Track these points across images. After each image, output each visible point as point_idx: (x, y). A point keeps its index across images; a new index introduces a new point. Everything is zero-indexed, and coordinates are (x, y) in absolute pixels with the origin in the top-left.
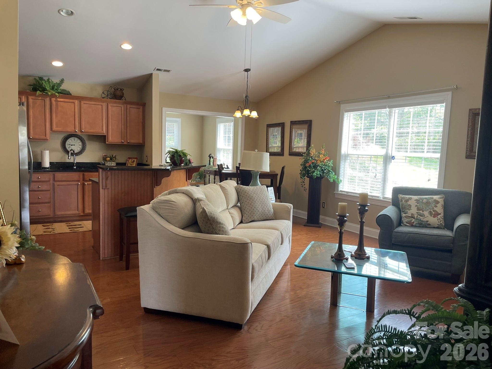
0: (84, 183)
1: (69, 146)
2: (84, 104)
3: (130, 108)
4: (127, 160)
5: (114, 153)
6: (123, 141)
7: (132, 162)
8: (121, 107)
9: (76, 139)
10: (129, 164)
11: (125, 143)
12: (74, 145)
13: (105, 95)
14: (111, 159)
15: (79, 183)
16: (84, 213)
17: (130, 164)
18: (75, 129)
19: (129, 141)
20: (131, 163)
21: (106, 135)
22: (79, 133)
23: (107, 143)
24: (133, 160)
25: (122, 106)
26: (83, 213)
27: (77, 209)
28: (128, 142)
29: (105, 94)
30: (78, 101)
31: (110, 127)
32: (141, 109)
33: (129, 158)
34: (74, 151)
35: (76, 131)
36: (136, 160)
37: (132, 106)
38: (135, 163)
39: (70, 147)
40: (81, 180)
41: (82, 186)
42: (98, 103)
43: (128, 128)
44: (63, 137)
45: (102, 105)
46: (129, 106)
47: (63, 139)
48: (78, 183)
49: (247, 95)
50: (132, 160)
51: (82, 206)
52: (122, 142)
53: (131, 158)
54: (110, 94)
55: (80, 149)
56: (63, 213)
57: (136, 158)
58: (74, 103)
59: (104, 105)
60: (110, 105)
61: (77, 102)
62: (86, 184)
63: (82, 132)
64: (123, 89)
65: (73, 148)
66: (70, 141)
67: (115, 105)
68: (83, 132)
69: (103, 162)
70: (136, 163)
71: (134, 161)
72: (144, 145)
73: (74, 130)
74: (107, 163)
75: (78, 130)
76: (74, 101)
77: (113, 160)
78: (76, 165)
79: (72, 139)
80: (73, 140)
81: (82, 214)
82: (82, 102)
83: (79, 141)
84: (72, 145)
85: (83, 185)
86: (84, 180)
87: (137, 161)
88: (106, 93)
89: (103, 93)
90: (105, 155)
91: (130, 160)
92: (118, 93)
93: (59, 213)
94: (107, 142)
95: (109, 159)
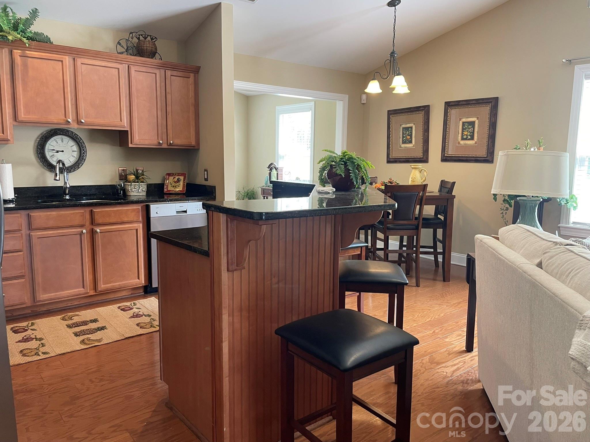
0: (93, 228)
1: (51, 154)
2: (82, 64)
3: (171, 75)
4: (164, 179)
5: (140, 166)
6: (161, 142)
7: (175, 182)
8: (156, 74)
9: (66, 139)
10: (169, 185)
11: (165, 146)
12: (63, 151)
13: (124, 49)
14: (137, 177)
15: (84, 231)
16: (96, 291)
17: (172, 186)
18: (66, 117)
19: (172, 142)
20: (173, 184)
21: (128, 131)
22: (74, 127)
23: (130, 146)
24: (177, 177)
25: (157, 72)
26: (94, 291)
27: (81, 284)
28: (170, 143)
29: (122, 47)
30: (69, 58)
31: (135, 115)
32: (191, 80)
33: (169, 175)
34: (63, 164)
35: (69, 122)
36: (182, 178)
37: (175, 73)
38: (181, 183)
39: (53, 155)
40: (88, 223)
41: (89, 236)
42: (110, 65)
43: (169, 116)
44: (39, 136)
45: (118, 69)
46: (169, 73)
47: (39, 139)
48: (82, 232)
49: (393, 50)
50: (174, 178)
51: (91, 277)
52: (160, 144)
53: (173, 174)
54: (133, 48)
55: (74, 158)
56: (52, 295)
57: (182, 175)
58: (62, 61)
59: (123, 68)
60: (133, 69)
61: (67, 60)
62: (98, 230)
63: (79, 122)
64: (155, 38)
65: (60, 156)
66: (52, 144)
67: (144, 69)
68: (82, 122)
69: (123, 184)
70: (184, 185)
71: (178, 180)
72: (198, 149)
73: (64, 120)
74: (131, 185)
75: (73, 120)
76: (62, 58)
77: (142, 180)
78: (69, 191)
79: (58, 138)
80: (60, 142)
81: (92, 293)
82: (79, 61)
83: (71, 143)
84: (57, 152)
85: (93, 233)
86: (93, 222)
87: (184, 180)
88: (123, 43)
89: (119, 43)
90: (123, 170)
91: (171, 178)
92: (147, 45)
93: (43, 296)
94: (132, 143)
95: (133, 177)
